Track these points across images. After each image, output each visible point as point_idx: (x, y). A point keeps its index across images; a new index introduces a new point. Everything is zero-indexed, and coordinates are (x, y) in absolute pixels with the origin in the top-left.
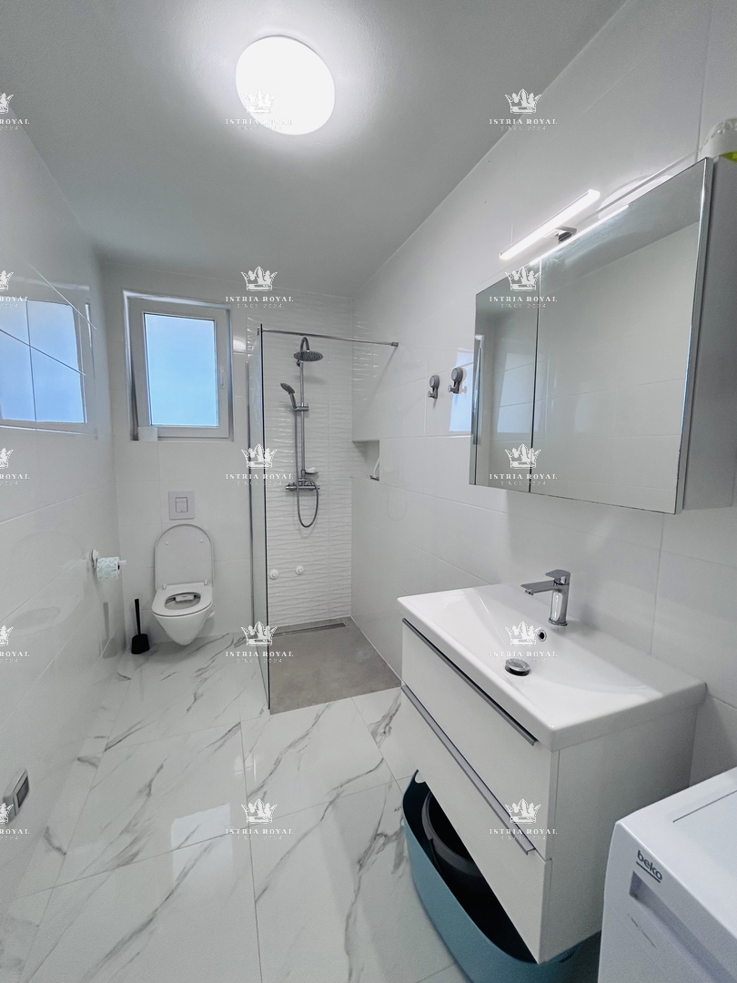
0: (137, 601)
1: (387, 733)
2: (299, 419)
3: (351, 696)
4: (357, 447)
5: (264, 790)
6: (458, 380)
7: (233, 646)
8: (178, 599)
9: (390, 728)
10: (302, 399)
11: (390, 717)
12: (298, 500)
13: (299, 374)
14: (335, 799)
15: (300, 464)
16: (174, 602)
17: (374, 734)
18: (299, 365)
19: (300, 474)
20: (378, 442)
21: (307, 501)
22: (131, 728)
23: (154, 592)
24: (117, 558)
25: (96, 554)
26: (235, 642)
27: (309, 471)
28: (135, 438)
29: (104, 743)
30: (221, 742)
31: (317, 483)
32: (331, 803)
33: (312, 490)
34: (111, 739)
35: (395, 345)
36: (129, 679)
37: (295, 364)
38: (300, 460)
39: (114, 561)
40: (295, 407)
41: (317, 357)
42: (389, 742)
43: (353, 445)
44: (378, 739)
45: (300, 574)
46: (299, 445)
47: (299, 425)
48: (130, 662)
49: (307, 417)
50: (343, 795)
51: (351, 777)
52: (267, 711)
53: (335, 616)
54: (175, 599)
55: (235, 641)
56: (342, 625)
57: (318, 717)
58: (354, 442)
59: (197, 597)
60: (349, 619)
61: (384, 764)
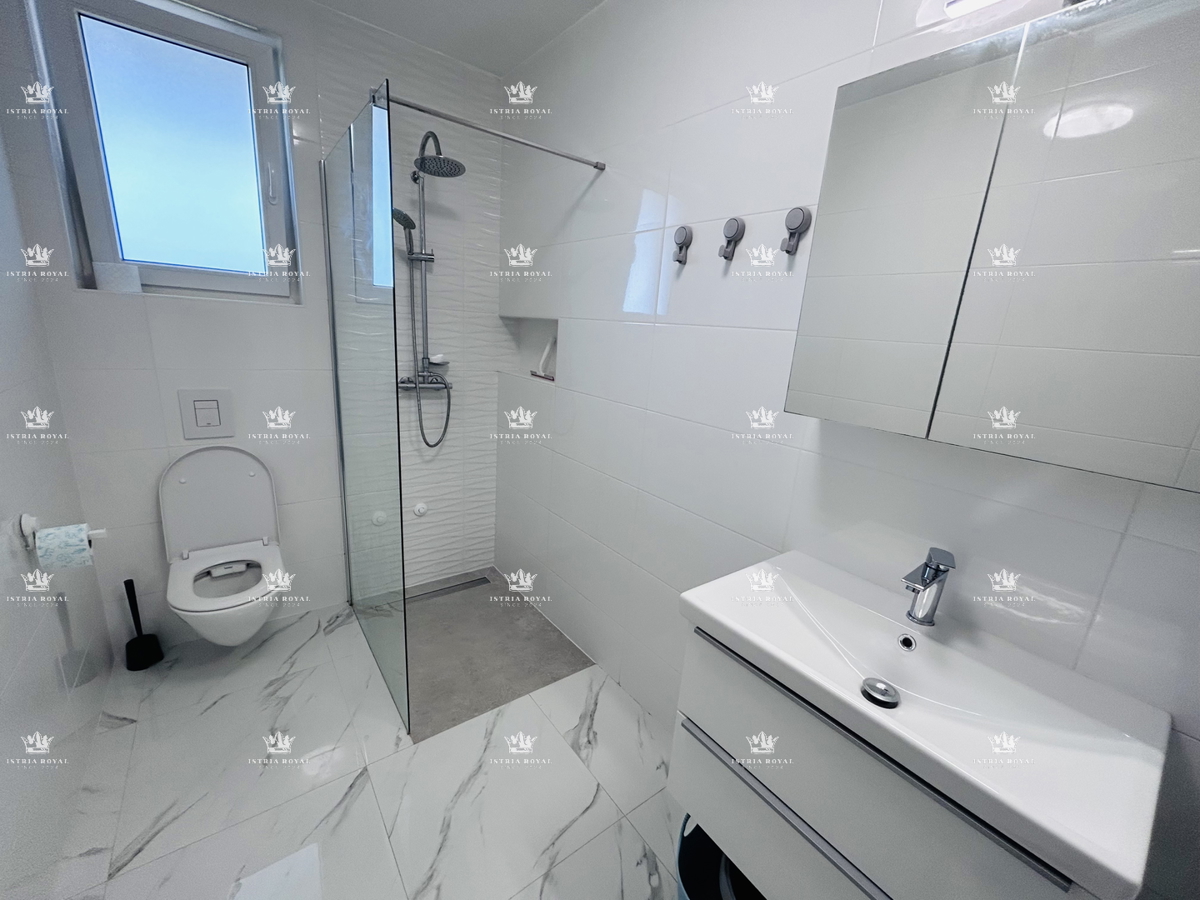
0: (129, 585)
1: (593, 743)
2: (417, 275)
3: (528, 693)
4: (506, 326)
5: (435, 883)
6: (735, 237)
7: (322, 632)
8: (216, 573)
9: (595, 734)
10: (423, 240)
11: (590, 716)
12: (419, 405)
13: (416, 197)
14: (549, 870)
15: (420, 349)
16: (209, 578)
17: (576, 747)
18: (415, 179)
19: (420, 364)
20: (556, 322)
21: (433, 408)
22: (159, 819)
23: (165, 569)
24: (84, 526)
25: (29, 523)
26: (323, 627)
27: (435, 358)
28: (89, 282)
29: (103, 863)
30: (340, 811)
31: (448, 379)
32: (546, 876)
33: (438, 389)
34: (118, 851)
35: (600, 167)
36: (133, 721)
37: (409, 178)
38: (419, 341)
39: (78, 533)
40: (411, 251)
41: (453, 169)
42: (600, 754)
43: (500, 322)
44: (584, 753)
45: (421, 515)
46: (418, 317)
47: (417, 283)
48: (129, 690)
49: (431, 271)
50: (559, 858)
51: (562, 826)
52: (407, 739)
53: (473, 568)
54: (208, 573)
55: (324, 625)
56: (484, 581)
57: (489, 734)
58: (502, 318)
59: (252, 566)
60: (493, 570)
61: (602, 793)
